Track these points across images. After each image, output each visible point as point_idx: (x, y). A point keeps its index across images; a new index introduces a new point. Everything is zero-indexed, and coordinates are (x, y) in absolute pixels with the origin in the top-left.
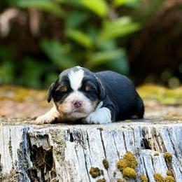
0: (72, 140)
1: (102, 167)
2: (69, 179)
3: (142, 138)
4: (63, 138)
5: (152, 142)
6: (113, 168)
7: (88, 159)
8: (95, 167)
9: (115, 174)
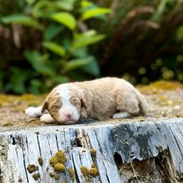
0: (14, 143)
1: (37, 164)
2: (11, 175)
3: (75, 137)
4: (6, 142)
5: (82, 141)
6: (47, 164)
7: (26, 158)
8: (31, 164)
9: (48, 169)
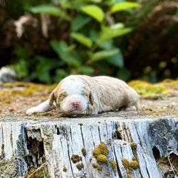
0: (58, 133)
1: (81, 155)
2: (55, 164)
3: (115, 130)
4: (51, 132)
5: (123, 133)
6: (90, 155)
7: (70, 148)
8: (75, 154)
9: (91, 160)
